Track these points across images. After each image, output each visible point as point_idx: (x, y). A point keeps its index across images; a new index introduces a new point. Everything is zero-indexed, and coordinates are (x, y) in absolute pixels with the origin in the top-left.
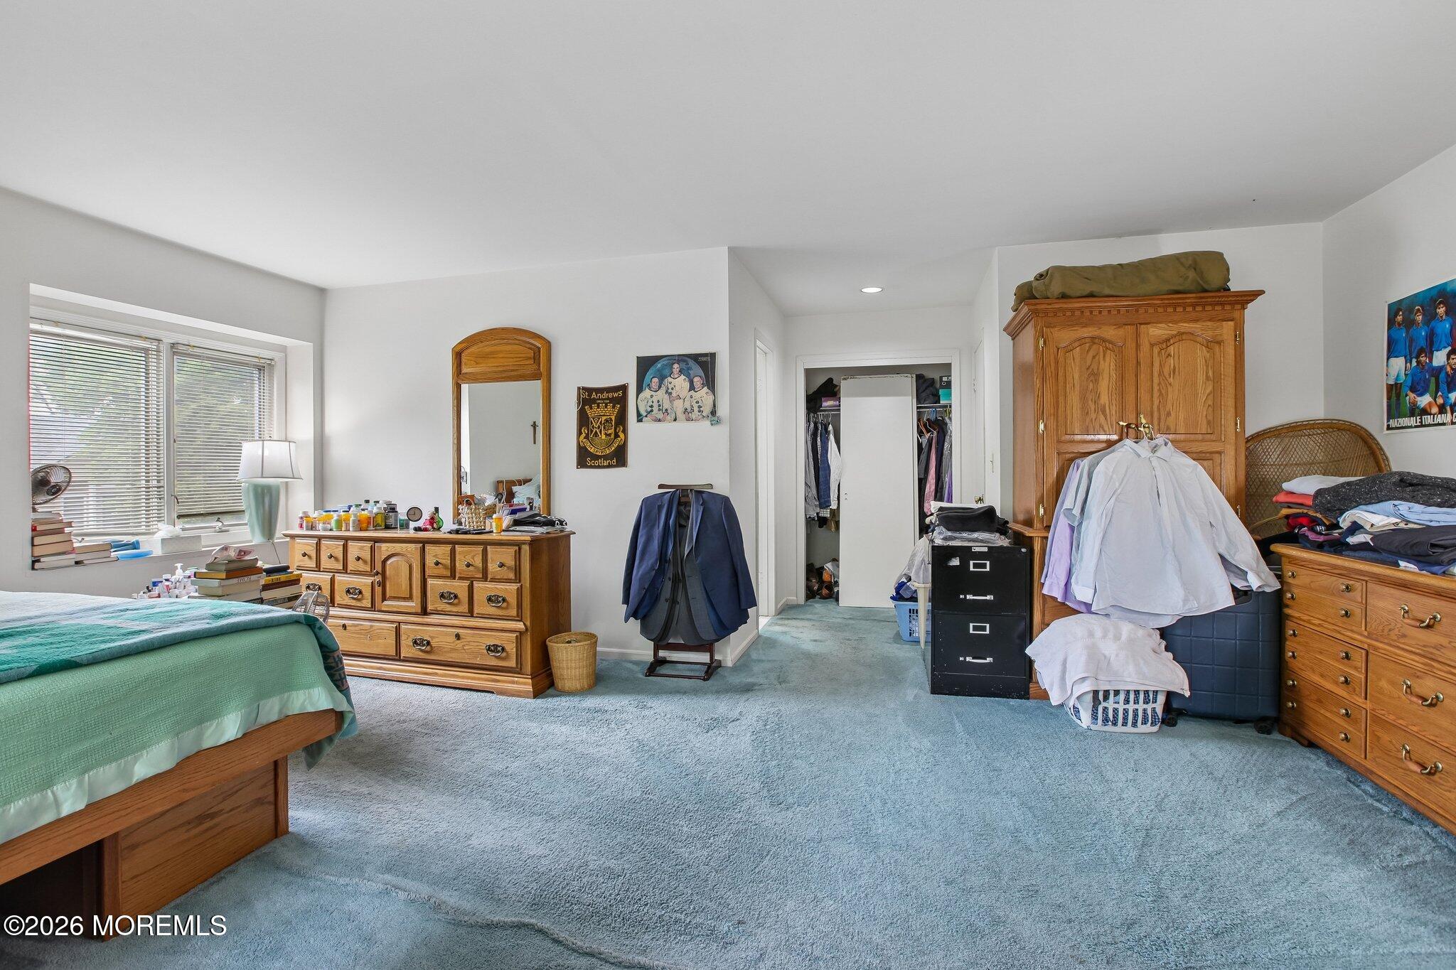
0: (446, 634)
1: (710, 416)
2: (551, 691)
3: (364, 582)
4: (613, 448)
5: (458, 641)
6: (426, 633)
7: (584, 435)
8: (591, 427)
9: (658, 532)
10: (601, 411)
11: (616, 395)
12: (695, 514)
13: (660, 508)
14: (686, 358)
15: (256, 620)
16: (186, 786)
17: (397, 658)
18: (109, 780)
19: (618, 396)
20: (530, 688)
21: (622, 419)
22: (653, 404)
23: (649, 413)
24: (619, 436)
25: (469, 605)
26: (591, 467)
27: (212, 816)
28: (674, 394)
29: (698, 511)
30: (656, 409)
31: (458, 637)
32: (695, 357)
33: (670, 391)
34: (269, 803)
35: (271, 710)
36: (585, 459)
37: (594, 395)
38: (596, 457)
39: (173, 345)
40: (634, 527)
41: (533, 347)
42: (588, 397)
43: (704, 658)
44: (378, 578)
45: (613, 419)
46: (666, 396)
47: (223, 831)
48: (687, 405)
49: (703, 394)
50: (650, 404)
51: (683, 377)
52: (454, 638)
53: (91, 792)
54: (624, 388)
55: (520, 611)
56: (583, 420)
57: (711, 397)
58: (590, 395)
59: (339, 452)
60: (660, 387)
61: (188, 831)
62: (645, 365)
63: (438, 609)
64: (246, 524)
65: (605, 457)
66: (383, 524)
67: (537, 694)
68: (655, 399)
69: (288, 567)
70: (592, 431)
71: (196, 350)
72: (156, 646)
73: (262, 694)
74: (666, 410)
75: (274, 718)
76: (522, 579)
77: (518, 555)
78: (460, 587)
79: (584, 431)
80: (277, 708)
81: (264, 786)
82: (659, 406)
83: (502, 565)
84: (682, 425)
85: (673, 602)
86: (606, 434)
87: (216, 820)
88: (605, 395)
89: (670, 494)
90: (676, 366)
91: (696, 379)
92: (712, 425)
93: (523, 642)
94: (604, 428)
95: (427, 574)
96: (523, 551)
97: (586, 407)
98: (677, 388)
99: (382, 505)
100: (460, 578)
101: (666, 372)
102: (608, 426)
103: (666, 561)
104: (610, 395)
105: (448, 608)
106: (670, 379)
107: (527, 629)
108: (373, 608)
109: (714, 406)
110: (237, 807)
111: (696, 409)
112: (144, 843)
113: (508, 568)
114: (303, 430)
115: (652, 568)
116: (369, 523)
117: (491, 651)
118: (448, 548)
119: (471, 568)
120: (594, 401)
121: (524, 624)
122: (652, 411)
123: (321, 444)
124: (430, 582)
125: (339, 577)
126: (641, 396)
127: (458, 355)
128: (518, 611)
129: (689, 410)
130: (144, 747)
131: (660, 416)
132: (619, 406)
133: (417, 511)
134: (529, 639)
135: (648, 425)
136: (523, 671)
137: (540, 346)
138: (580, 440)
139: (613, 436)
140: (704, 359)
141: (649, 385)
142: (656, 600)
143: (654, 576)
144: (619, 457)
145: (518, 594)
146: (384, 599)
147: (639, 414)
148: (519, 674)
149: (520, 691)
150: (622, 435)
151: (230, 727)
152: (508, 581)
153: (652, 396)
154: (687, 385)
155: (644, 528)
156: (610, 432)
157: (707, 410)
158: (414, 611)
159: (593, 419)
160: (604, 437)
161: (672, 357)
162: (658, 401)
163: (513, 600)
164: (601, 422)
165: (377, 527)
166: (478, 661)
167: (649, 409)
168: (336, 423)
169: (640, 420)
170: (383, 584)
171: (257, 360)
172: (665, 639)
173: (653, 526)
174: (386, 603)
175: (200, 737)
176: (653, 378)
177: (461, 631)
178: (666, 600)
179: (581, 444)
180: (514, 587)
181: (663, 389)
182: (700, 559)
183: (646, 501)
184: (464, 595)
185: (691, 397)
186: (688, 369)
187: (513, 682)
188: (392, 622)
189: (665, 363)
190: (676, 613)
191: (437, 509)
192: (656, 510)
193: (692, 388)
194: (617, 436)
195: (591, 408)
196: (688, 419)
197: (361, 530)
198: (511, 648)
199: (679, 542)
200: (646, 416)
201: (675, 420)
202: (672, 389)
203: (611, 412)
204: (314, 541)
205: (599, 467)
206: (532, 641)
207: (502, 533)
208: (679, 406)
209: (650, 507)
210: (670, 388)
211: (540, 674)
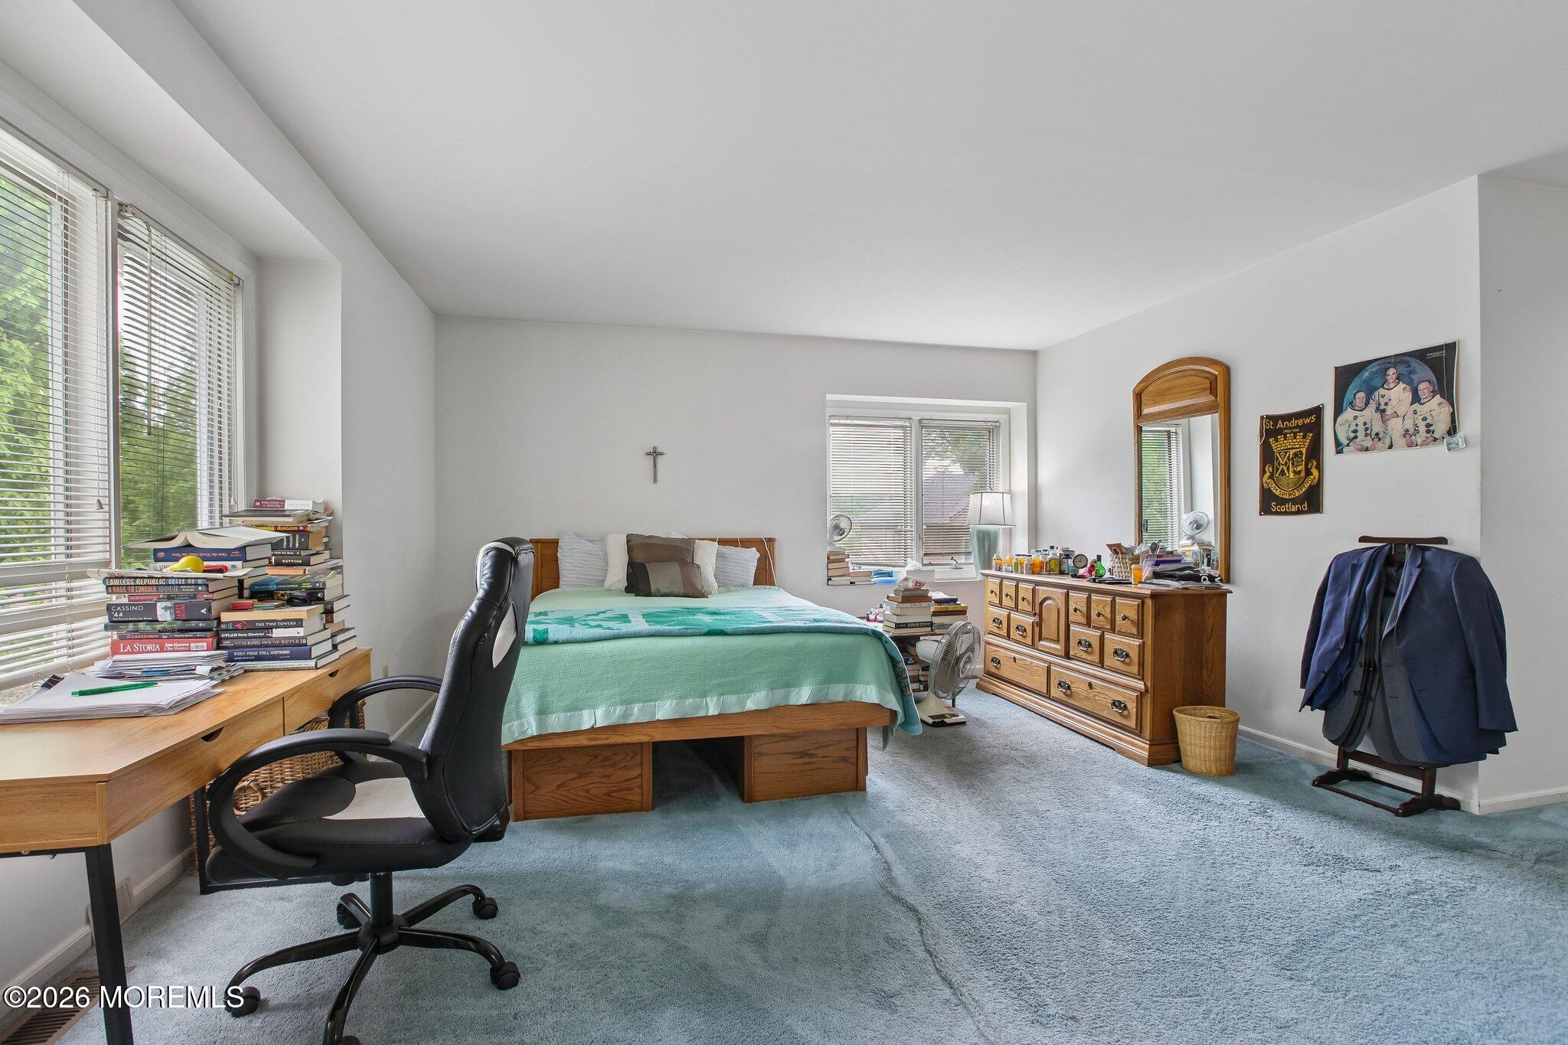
0: (1083, 681)
1: (1446, 436)
2: (1175, 766)
3: (1030, 620)
4: (1304, 490)
5: (1090, 691)
6: (1068, 676)
7: (1268, 474)
8: (1276, 464)
9: (1348, 599)
10: (1288, 444)
11: (1307, 421)
12: (1407, 579)
13: (1355, 568)
14: (1409, 359)
15: (834, 627)
16: (777, 724)
17: (1048, 696)
18: (733, 704)
19: (1310, 421)
20: (1146, 754)
21: (1315, 452)
22: (1358, 428)
23: (1351, 440)
24: (1312, 474)
25: (1100, 656)
26: (1277, 513)
27: (811, 756)
28: (1389, 412)
29: (1411, 575)
30: (1361, 434)
31: (1090, 685)
32: (1421, 355)
33: (1382, 407)
34: (852, 763)
35: (837, 693)
36: (1269, 504)
37: (1280, 425)
38: (1282, 501)
39: (920, 421)
40: (1319, 590)
41: (1208, 375)
42: (1273, 427)
43: (1415, 785)
44: (1037, 619)
45: (1304, 452)
46: (1378, 416)
47: (817, 769)
48: (1409, 425)
49: (1435, 408)
50: (1353, 428)
51: (1402, 385)
52: (1087, 687)
53: (722, 707)
54: (1318, 411)
55: (1141, 670)
56: (1267, 456)
57: (1446, 410)
58: (1275, 425)
59: (1047, 501)
60: (1367, 404)
61: (793, 759)
62: (1346, 376)
63: (1077, 655)
64: (972, 564)
65: (1294, 501)
66: (1057, 569)
67: (1153, 763)
68: (1360, 421)
69: (956, 600)
70: (1277, 469)
71: (936, 422)
72: (768, 631)
73: (829, 679)
74: (1377, 434)
75: (840, 699)
76: (1145, 635)
77: (1142, 607)
78: (1092, 635)
79: (1269, 469)
80: (842, 693)
81: (848, 749)
82: (1367, 429)
83: (1125, 618)
84: (1402, 456)
85: (1364, 695)
86: (1295, 472)
87: (813, 759)
88: (1294, 422)
89: (1371, 551)
90: (1391, 371)
91: (1421, 386)
92: (1449, 450)
93: (1144, 704)
94: (1293, 464)
95: (1070, 620)
96: (1146, 605)
97: (1271, 440)
98: (1394, 402)
99: (1058, 552)
100: (1095, 627)
101: (1377, 382)
102: (1298, 462)
103: (1355, 639)
104: (1300, 422)
105: (1084, 656)
106: (1382, 391)
107: (1147, 690)
108: (1033, 646)
109: (1453, 421)
110: (829, 757)
111: (1422, 429)
112: (767, 755)
113: (1132, 622)
114: (1021, 483)
115: (1336, 647)
116: (1042, 567)
117: (1117, 707)
118: (1085, 595)
119: (1101, 618)
120: (1280, 432)
121: (1145, 684)
122: (1356, 437)
123: (1034, 494)
124: (1073, 628)
125: (1014, 615)
126: (1340, 419)
127: (1138, 397)
128: (1139, 668)
129: (1411, 431)
130: (752, 691)
131: (1368, 443)
132: (1311, 435)
133: (1083, 559)
134: (1149, 701)
135: (1350, 457)
136: (1143, 734)
137: (1217, 373)
138: (1264, 480)
139: (1303, 474)
140: (1434, 355)
141: (1351, 403)
142: (1342, 687)
143: (1339, 657)
144: (1312, 501)
145: (1139, 651)
146: (1040, 639)
147: (1338, 443)
148: (1139, 737)
149: (1137, 755)
150: (1315, 472)
151: (803, 695)
152: (1131, 635)
153: (1356, 418)
154: (1408, 396)
155: (1330, 594)
156: (1299, 468)
157: (1441, 427)
158: (1059, 654)
159: (1279, 453)
160: (1292, 475)
161: (1383, 361)
162: (1365, 424)
163: (1134, 656)
164: (1289, 456)
165: (1050, 572)
166: (1105, 714)
167: (1352, 435)
168: (1045, 476)
169: (1339, 452)
170: (1039, 624)
171: (983, 424)
172: (1351, 744)
173: (1343, 592)
174: (1041, 643)
175: (787, 696)
176: (1357, 392)
177: (1093, 681)
178: (1355, 693)
179: (1265, 485)
180: (1137, 642)
181: (1373, 405)
182: (1404, 643)
183: (1339, 558)
184: (1096, 644)
185: (1415, 412)
186: (1411, 373)
187: (1133, 744)
188: (1045, 661)
189: (1375, 369)
190: (1369, 712)
191: (1099, 557)
192: (1348, 571)
193: (1416, 399)
194: (1308, 473)
195: (1277, 441)
196: (1410, 445)
197: (1033, 573)
198: (1132, 707)
199: (1378, 616)
200: (1348, 445)
201: (1391, 447)
202: (1386, 404)
203: (1300, 444)
204: (998, 581)
205: (1286, 513)
206: (1154, 703)
207: (1139, 585)
208: (1396, 427)
209: (1342, 567)
210: (1383, 403)
211: (1164, 744)
